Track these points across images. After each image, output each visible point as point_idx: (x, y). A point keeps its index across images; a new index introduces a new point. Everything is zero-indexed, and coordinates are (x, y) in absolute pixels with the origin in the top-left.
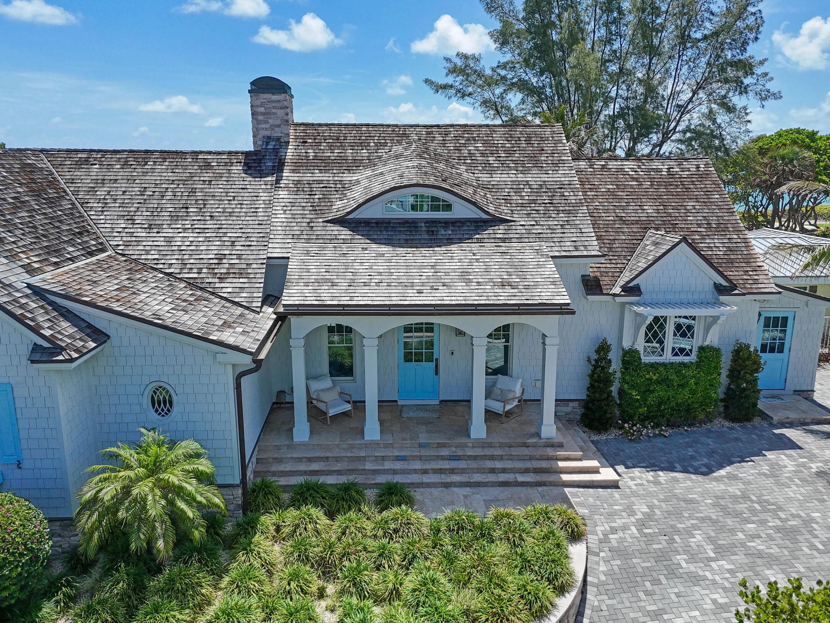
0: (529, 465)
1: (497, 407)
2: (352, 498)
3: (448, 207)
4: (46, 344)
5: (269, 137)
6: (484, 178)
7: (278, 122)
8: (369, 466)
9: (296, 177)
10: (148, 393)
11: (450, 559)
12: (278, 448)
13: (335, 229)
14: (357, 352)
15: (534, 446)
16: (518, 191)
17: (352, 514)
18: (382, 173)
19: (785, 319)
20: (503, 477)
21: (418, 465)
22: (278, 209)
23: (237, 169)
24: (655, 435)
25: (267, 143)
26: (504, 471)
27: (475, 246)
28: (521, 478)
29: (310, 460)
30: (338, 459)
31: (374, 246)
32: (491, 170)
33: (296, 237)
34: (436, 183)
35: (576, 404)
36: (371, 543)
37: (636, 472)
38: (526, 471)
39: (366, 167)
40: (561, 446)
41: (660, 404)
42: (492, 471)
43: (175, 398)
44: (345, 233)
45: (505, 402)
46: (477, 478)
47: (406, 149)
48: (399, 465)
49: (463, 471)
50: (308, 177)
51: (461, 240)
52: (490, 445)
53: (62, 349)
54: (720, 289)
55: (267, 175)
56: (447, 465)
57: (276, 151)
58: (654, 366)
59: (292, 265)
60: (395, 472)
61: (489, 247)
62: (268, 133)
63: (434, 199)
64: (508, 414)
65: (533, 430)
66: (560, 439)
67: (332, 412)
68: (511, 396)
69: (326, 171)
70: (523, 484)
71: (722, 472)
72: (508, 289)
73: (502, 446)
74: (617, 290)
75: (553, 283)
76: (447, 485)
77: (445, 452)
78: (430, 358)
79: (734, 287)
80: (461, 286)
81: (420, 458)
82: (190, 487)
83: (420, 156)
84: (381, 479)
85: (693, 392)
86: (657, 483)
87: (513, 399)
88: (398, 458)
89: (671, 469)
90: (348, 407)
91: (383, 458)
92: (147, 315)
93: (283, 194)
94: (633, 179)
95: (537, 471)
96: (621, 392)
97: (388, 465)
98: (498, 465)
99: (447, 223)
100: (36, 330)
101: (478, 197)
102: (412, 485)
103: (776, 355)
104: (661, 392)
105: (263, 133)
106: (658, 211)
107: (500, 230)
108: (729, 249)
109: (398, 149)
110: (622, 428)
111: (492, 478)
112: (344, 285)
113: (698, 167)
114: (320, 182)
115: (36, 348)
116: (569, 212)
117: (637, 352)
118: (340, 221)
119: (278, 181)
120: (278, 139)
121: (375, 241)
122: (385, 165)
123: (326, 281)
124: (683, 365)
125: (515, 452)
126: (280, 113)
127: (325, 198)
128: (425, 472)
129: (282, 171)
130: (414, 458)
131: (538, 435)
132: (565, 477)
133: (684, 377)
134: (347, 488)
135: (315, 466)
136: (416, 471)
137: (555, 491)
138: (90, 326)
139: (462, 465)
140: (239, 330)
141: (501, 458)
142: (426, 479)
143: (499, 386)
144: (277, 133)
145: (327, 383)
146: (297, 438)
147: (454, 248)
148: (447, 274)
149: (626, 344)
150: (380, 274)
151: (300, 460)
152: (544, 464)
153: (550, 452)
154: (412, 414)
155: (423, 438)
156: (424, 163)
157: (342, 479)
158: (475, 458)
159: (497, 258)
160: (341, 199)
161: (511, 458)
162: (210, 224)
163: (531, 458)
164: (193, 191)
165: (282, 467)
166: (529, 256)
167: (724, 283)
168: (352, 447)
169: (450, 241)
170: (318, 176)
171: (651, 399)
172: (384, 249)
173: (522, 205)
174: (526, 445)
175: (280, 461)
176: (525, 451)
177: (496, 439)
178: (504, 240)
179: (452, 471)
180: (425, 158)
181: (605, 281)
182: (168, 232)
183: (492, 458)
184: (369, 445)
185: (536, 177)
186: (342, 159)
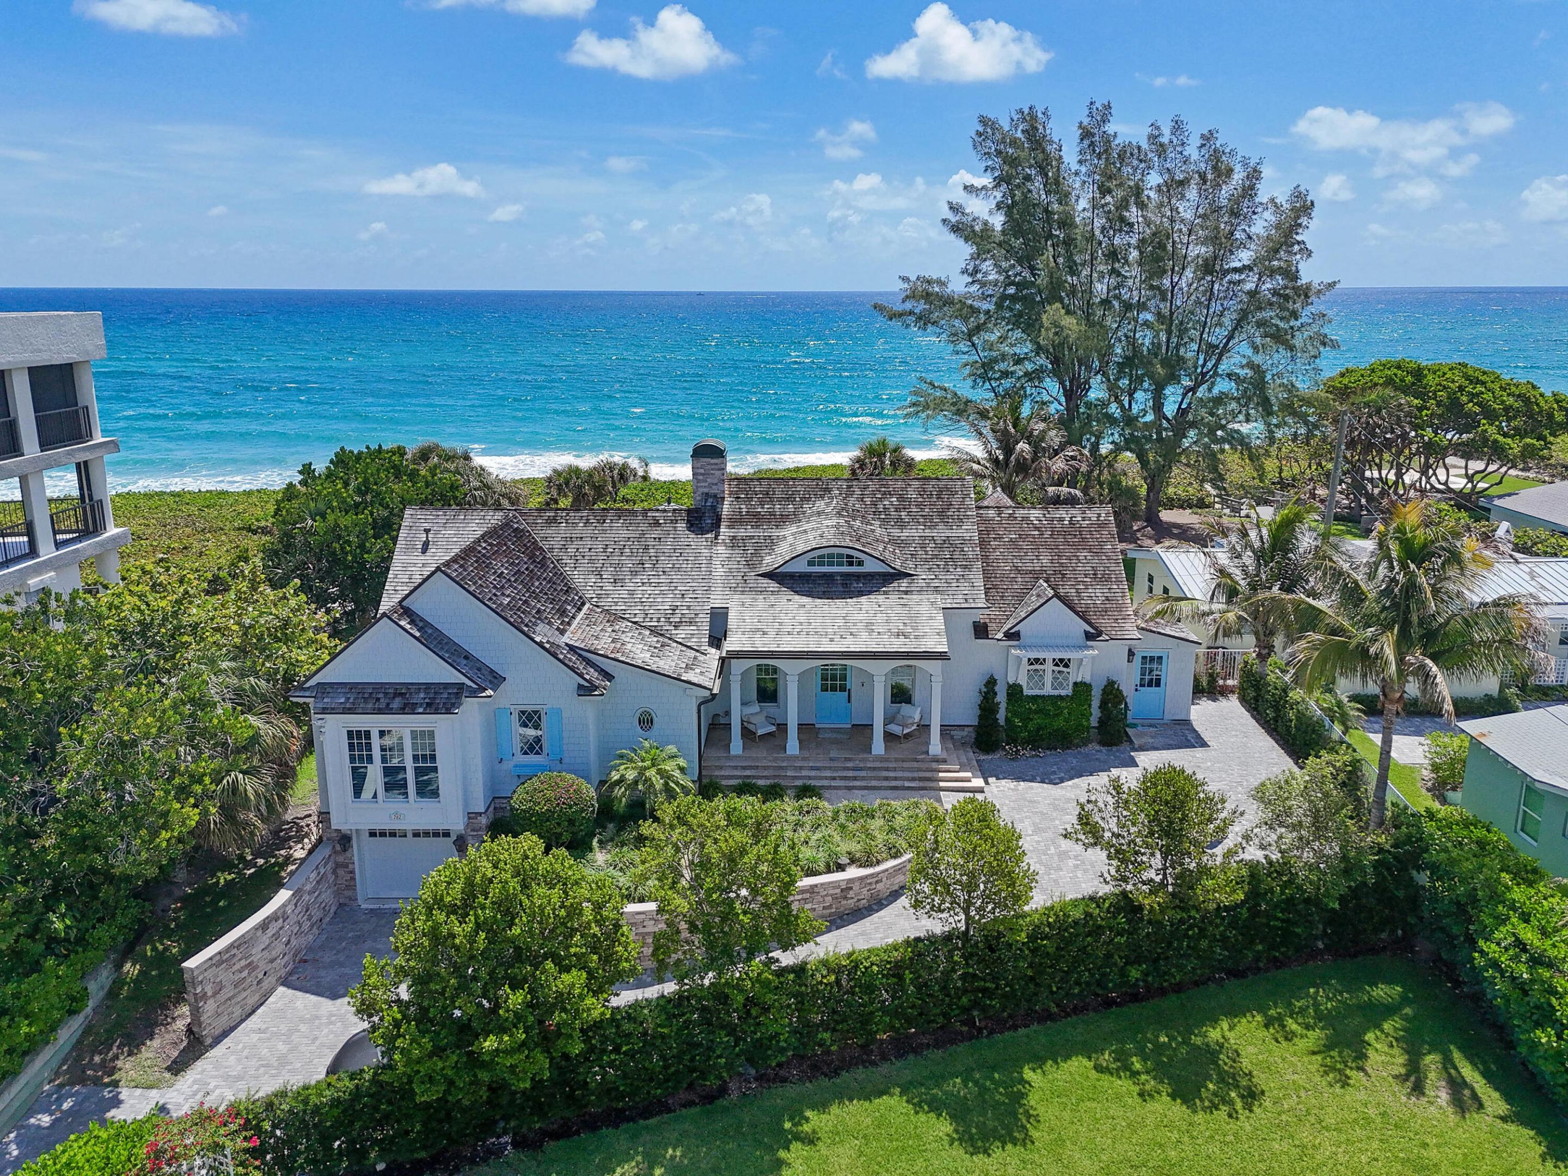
0: (916, 775)
1: (895, 729)
2: (777, 793)
3: (860, 563)
4: (586, 684)
5: (707, 494)
6: (896, 532)
7: (716, 481)
8: (789, 773)
9: (732, 532)
10: (638, 715)
11: (843, 827)
12: (719, 758)
13: (765, 582)
14: (781, 683)
15: (923, 761)
16: (923, 547)
17: (778, 802)
18: (805, 531)
19: (1160, 658)
20: (893, 783)
21: (828, 774)
22: (716, 562)
23: (682, 526)
24: (1033, 756)
25: (706, 501)
26: (896, 779)
27: (881, 598)
28: (907, 784)
29: (744, 768)
30: (765, 768)
31: (797, 597)
32: (901, 524)
33: (734, 590)
34: (851, 545)
35: (971, 729)
36: (789, 818)
37: (1003, 782)
38: (913, 779)
39: (792, 522)
40: (944, 761)
41: (1039, 729)
42: (886, 779)
43: (655, 719)
44: (773, 586)
45: (904, 726)
46: (874, 783)
47: (828, 505)
48: (813, 773)
49: (863, 778)
50: (742, 533)
51: (870, 593)
52: (887, 760)
53: (597, 688)
54: (1089, 636)
55: (707, 532)
56: (850, 774)
57: (714, 508)
58: (1035, 698)
59: (731, 615)
60: (810, 778)
61: (894, 598)
62: (706, 490)
63: (849, 556)
64: (907, 736)
65: (924, 749)
66: (945, 755)
67: (760, 732)
68: (910, 721)
69: (758, 527)
70: (909, 788)
71: (1070, 783)
72: (902, 639)
73: (896, 760)
74: (1000, 635)
75: (938, 634)
76: (849, 788)
77: (850, 765)
78: (843, 688)
79: (1100, 633)
80: (864, 635)
81: (830, 768)
82: (677, 773)
83: (839, 514)
84: (799, 783)
85: (1067, 721)
86: (1016, 790)
87: (912, 724)
88: (812, 768)
89: (1032, 780)
90: (773, 728)
91: (801, 768)
92: (639, 663)
93: (721, 549)
94: (1036, 528)
95: (921, 779)
96: (1007, 719)
97: (804, 773)
98: (892, 774)
99: (858, 577)
100: (581, 675)
101: (887, 554)
102: (822, 787)
103: (1154, 689)
104: (1038, 720)
105: (701, 490)
106: (1052, 561)
107: (904, 583)
108: (1107, 599)
109: (821, 504)
110: (1004, 749)
111: (885, 783)
112: (772, 634)
113: (1099, 515)
114: (752, 537)
115: (580, 686)
116: (965, 567)
117: (1020, 686)
118: (770, 575)
119: (716, 538)
120: (715, 496)
121: (797, 593)
122: (808, 522)
123: (758, 630)
124: (1060, 697)
125: (905, 765)
126: (718, 473)
127: (756, 553)
128: (834, 778)
129: (719, 527)
130: (825, 768)
131: (927, 752)
132: (942, 784)
133: (1059, 708)
134: (773, 786)
135: (748, 773)
136: (826, 778)
137: (932, 793)
138: (602, 670)
139: (863, 774)
140: (698, 671)
141: (895, 769)
142: (833, 783)
143: (902, 713)
144: (714, 490)
145: (756, 708)
146: (732, 753)
147: (863, 599)
148: (855, 624)
149: (1011, 681)
150: (801, 624)
151: (736, 768)
152: (928, 775)
153: (934, 765)
154: (827, 736)
155: (833, 754)
156: (842, 521)
157: (768, 782)
158: (874, 769)
159: (899, 610)
160: (770, 554)
161: (903, 769)
162: (663, 579)
163: (919, 770)
164: (646, 548)
165: (722, 773)
166: (925, 608)
167: (1092, 631)
168: (776, 759)
169: (861, 594)
170: (751, 532)
171: (1031, 726)
172: (805, 600)
173: (926, 560)
174: (916, 760)
175: (721, 768)
176: (915, 765)
177: (894, 755)
178: (906, 593)
179: (855, 778)
180: (843, 516)
181: (992, 626)
182: (630, 586)
183: (887, 769)
184: (790, 758)
185: (941, 532)
186: (771, 514)
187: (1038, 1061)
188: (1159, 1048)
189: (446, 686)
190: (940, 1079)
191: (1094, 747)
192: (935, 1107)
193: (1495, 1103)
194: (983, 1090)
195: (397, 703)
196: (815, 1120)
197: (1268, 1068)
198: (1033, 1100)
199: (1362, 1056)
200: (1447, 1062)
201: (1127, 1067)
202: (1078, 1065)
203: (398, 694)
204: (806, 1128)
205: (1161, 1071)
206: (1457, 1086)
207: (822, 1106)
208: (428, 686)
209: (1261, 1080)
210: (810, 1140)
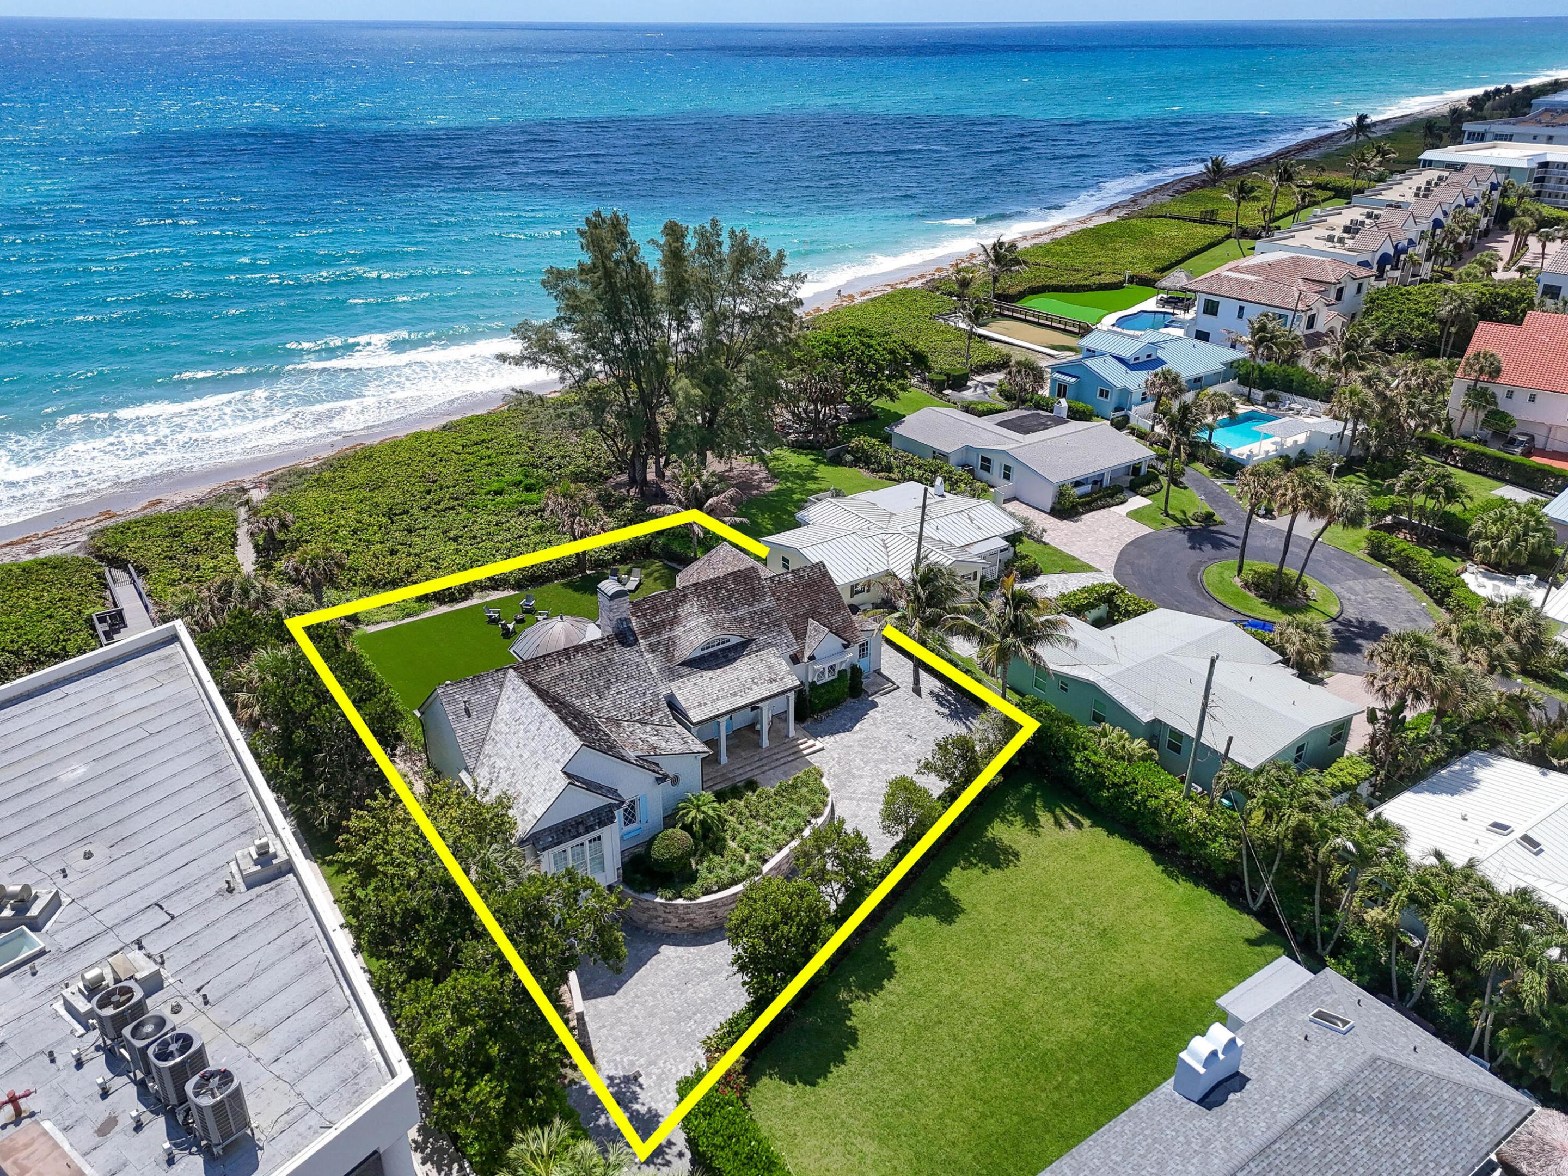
0: (790, 752)
3: (727, 641)
4: (661, 777)
5: (621, 621)
6: (735, 614)
7: (624, 610)
8: (729, 776)
9: (647, 642)
13: (684, 669)
15: (788, 742)
16: (752, 619)
18: (691, 629)
19: (867, 643)
20: (783, 761)
21: (749, 768)
22: (650, 665)
24: (827, 717)
25: (623, 625)
26: (782, 758)
27: (747, 659)
28: (789, 759)
31: (705, 673)
32: (735, 607)
33: (669, 680)
34: (723, 632)
37: (827, 739)
38: (790, 754)
39: (677, 624)
40: (800, 740)
41: (827, 701)
42: (777, 760)
43: (680, 778)
46: (773, 765)
47: (692, 606)
48: (741, 771)
49: (767, 764)
50: (652, 640)
51: (739, 657)
52: (772, 749)
54: (845, 646)
55: (633, 646)
56: (759, 764)
57: (629, 628)
58: (822, 685)
59: (677, 697)
60: (741, 774)
61: (754, 657)
62: (619, 617)
63: (722, 639)
65: (783, 734)
66: (800, 736)
69: (660, 633)
70: (791, 761)
72: (774, 683)
74: (806, 660)
75: (789, 674)
77: (756, 758)
79: (849, 643)
80: (755, 687)
81: (748, 765)
83: (703, 612)
84: (738, 779)
85: (840, 692)
86: (836, 742)
88: (739, 768)
89: (838, 732)
91: (734, 770)
92: (670, 751)
93: (646, 654)
95: (793, 754)
96: (810, 701)
97: (737, 773)
98: (778, 756)
99: (730, 649)
100: (658, 773)
101: (738, 630)
103: (864, 658)
104: (827, 697)
105: (616, 618)
106: (810, 605)
107: (754, 646)
109: (688, 607)
110: (811, 717)
111: (779, 763)
114: (660, 641)
115: (657, 779)
116: (778, 625)
117: (815, 682)
118: (683, 664)
119: (640, 648)
120: (626, 619)
121: (705, 669)
122: (686, 621)
123: (700, 703)
124: (832, 681)
125: (781, 748)
126: (626, 606)
127: (668, 651)
129: (638, 640)
130: (745, 765)
131: (787, 736)
132: (805, 752)
133: (835, 686)
134: (735, 788)
136: (749, 771)
137: (803, 759)
139: (765, 761)
140: (690, 742)
141: (778, 753)
144: (624, 615)
147: (739, 663)
148: (746, 681)
149: (811, 681)
150: (719, 691)
152: (795, 750)
153: (796, 742)
155: (744, 755)
156: (708, 617)
158: (769, 757)
159: (761, 664)
160: (677, 650)
161: (782, 751)
162: (627, 686)
163: (788, 749)
164: (605, 668)
166: (771, 658)
167: (846, 643)
169: (735, 659)
170: (657, 638)
171: (823, 701)
172: (710, 673)
173: (758, 627)
174: (785, 743)
176: (786, 746)
177: (773, 744)
178: (757, 651)
179: (763, 766)
180: (706, 613)
181: (799, 655)
183: (774, 754)
184: (725, 766)
185: (757, 607)
186: (663, 621)
187: (943, 877)
188: (976, 849)
189: (601, 808)
190: (916, 902)
191: (850, 701)
192: (925, 914)
193: (1087, 823)
194: (934, 898)
195: (581, 829)
196: (890, 941)
197: (1016, 842)
198: (952, 893)
199: (1038, 821)
200: (1063, 810)
201: (971, 863)
202: (956, 871)
203: (578, 824)
204: (889, 945)
205: (983, 859)
206: (1072, 819)
207: (887, 934)
208: (592, 813)
209: (1017, 847)
210: (894, 949)
